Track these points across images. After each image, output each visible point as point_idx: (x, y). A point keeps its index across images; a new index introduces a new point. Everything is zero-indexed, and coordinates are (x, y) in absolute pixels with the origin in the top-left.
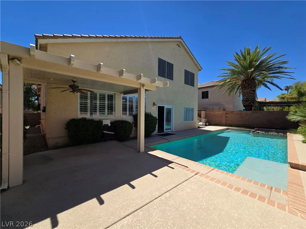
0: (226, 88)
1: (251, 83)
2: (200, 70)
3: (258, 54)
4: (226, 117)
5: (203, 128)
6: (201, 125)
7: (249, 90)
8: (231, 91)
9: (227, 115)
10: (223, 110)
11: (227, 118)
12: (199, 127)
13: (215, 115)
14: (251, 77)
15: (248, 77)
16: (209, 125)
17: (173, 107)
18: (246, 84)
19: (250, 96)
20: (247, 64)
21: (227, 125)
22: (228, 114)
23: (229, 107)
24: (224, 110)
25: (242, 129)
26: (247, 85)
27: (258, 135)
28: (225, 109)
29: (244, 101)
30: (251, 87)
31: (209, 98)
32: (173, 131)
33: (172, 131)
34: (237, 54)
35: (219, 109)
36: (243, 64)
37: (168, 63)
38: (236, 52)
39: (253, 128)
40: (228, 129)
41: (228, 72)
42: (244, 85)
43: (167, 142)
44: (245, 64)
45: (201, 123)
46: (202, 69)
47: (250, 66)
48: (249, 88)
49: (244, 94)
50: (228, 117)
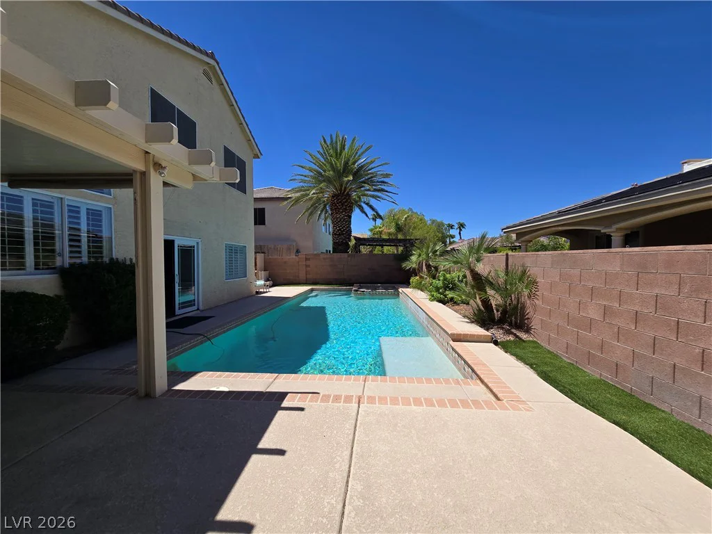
0: (304, 206)
1: (346, 202)
2: (256, 157)
3: (357, 153)
4: (307, 266)
5: (267, 292)
6: (261, 287)
7: (343, 215)
8: (311, 214)
9: (308, 263)
10: (295, 251)
11: (308, 269)
12: (257, 293)
13: (285, 262)
14: (345, 191)
15: (341, 191)
16: (274, 285)
17: (198, 243)
18: (337, 203)
19: (344, 227)
20: (340, 164)
21: (308, 282)
22: (309, 259)
23: (307, 246)
24: (298, 251)
25: (336, 287)
26: (339, 206)
27: (362, 296)
28: (300, 249)
29: (335, 234)
30: (346, 209)
31: (266, 223)
32: (201, 308)
33: (198, 309)
34: (325, 141)
35: (289, 249)
36: (336, 163)
37: (179, 111)
39: (352, 285)
40: (312, 290)
41: (307, 173)
43: (202, 343)
44: (338, 165)
45: (261, 282)
46: (261, 154)
47: (346, 170)
48: (343, 212)
49: (335, 221)
50: (309, 266)
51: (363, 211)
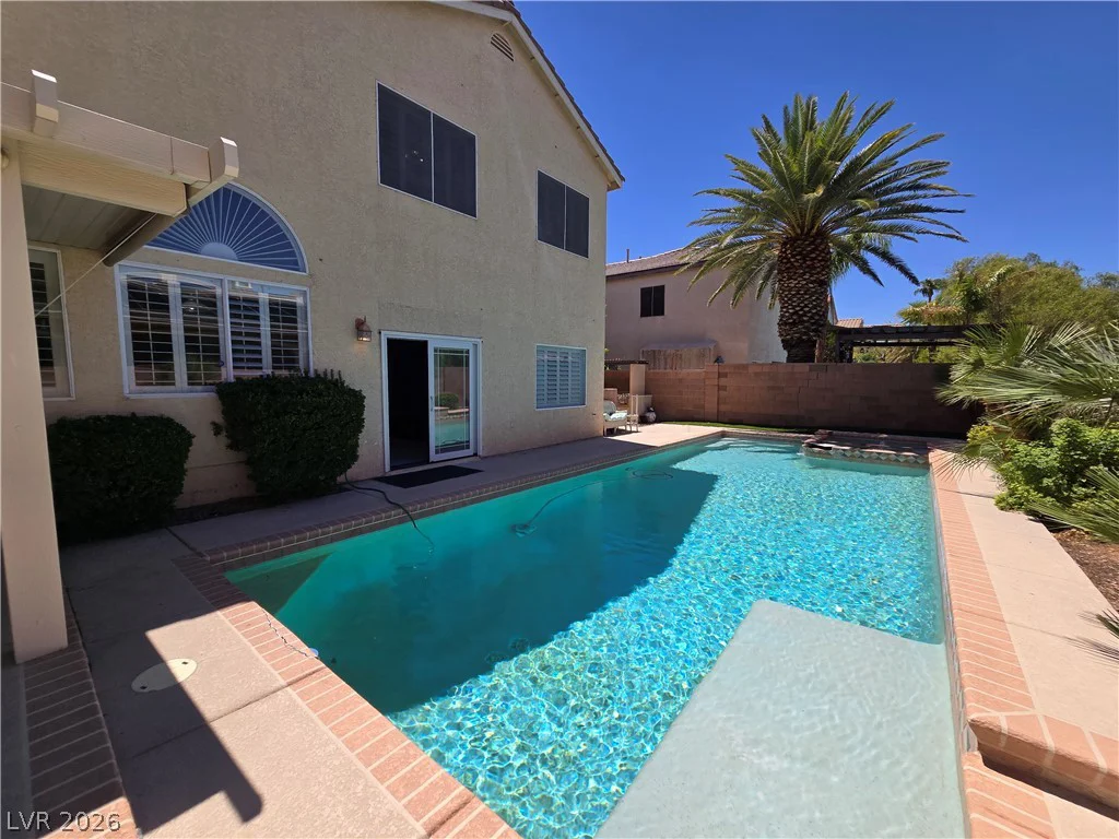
0: (724, 272)
1: (812, 252)
2: (613, 186)
3: (845, 129)
4: (720, 388)
5: (631, 432)
6: (618, 421)
7: (805, 280)
8: (740, 288)
9: (723, 381)
10: (713, 359)
11: (723, 393)
12: (611, 432)
13: (680, 380)
14: (812, 228)
15: (802, 231)
16: (658, 421)
17: (476, 346)
18: (793, 256)
19: (806, 306)
20: (801, 169)
21: (721, 419)
22: (725, 375)
23: (737, 350)
24: (718, 360)
25: (774, 433)
26: (797, 261)
27: (822, 460)
28: (723, 356)
29: (786, 324)
30: (812, 267)
31: (666, 312)
32: (480, 453)
33: (475, 455)
34: (768, 127)
35: (702, 356)
36: (787, 167)
37: (438, 120)
38: (764, 117)
39: (811, 431)
40: (723, 435)
41: (732, 204)
42: (789, 261)
44: (795, 168)
45: (620, 415)
46: (623, 179)
47: (816, 174)
48: (804, 274)
49: (786, 296)
50: (724, 388)
51: (865, 268)
